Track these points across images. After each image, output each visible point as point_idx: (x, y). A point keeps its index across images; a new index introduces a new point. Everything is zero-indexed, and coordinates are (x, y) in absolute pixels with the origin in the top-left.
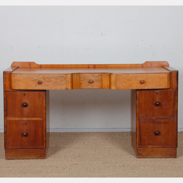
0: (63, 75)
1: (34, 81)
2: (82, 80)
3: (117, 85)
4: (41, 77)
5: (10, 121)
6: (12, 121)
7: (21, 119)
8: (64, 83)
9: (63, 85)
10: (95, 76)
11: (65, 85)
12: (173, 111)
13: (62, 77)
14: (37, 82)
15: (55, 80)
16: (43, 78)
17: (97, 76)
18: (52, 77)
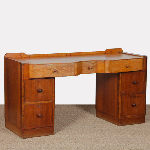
0: (72, 64)
1: (49, 70)
2: (83, 67)
3: (111, 70)
4: (55, 66)
5: (27, 105)
6: (29, 105)
7: (36, 103)
8: (73, 70)
9: (72, 72)
10: (92, 64)
11: (74, 72)
12: (144, 87)
13: (72, 65)
14: (52, 71)
15: (66, 69)
16: (56, 67)
17: (94, 63)
18: (64, 66)
